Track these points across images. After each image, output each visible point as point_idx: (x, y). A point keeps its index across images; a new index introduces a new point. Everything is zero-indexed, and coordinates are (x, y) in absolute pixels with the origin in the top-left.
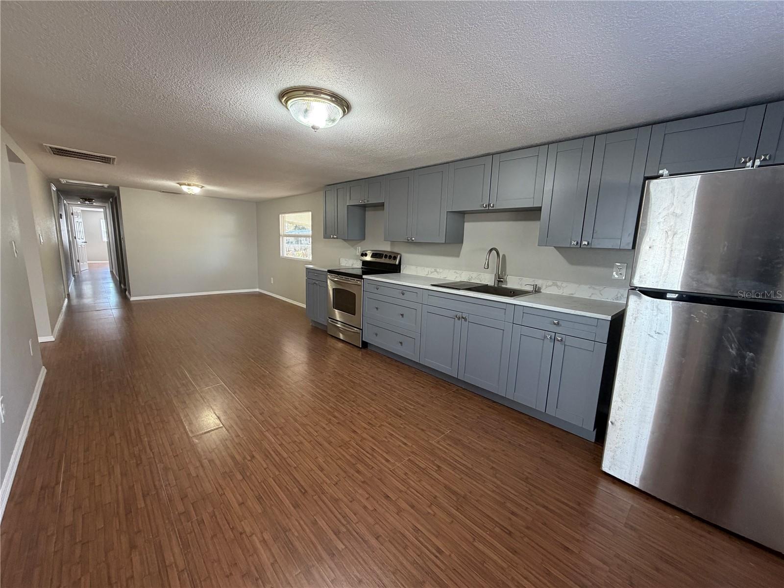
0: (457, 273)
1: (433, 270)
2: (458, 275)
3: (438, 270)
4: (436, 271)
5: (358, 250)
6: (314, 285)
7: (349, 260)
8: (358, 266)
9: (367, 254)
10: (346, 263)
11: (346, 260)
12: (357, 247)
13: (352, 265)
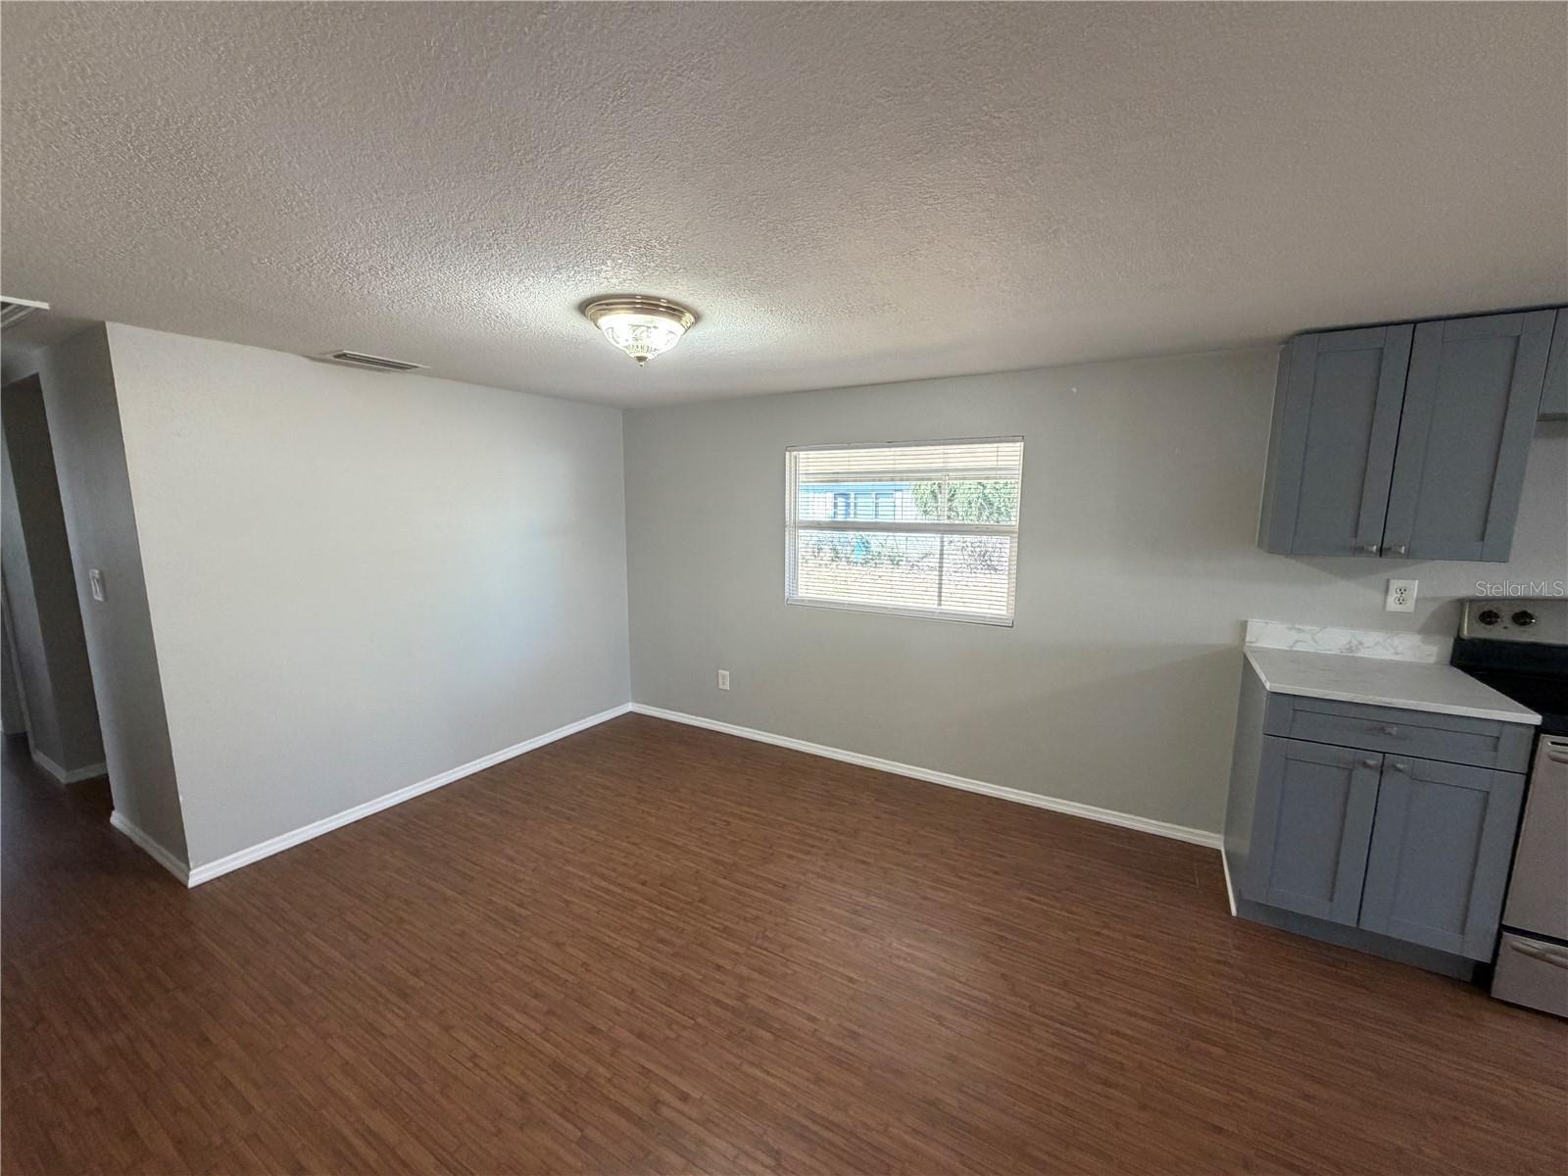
5: (1402, 591)
6: (1351, 770)
7: (1318, 629)
8: (1397, 653)
9: (1531, 617)
10: (1297, 641)
11: (1299, 629)
12: (1392, 581)
13: (1350, 650)
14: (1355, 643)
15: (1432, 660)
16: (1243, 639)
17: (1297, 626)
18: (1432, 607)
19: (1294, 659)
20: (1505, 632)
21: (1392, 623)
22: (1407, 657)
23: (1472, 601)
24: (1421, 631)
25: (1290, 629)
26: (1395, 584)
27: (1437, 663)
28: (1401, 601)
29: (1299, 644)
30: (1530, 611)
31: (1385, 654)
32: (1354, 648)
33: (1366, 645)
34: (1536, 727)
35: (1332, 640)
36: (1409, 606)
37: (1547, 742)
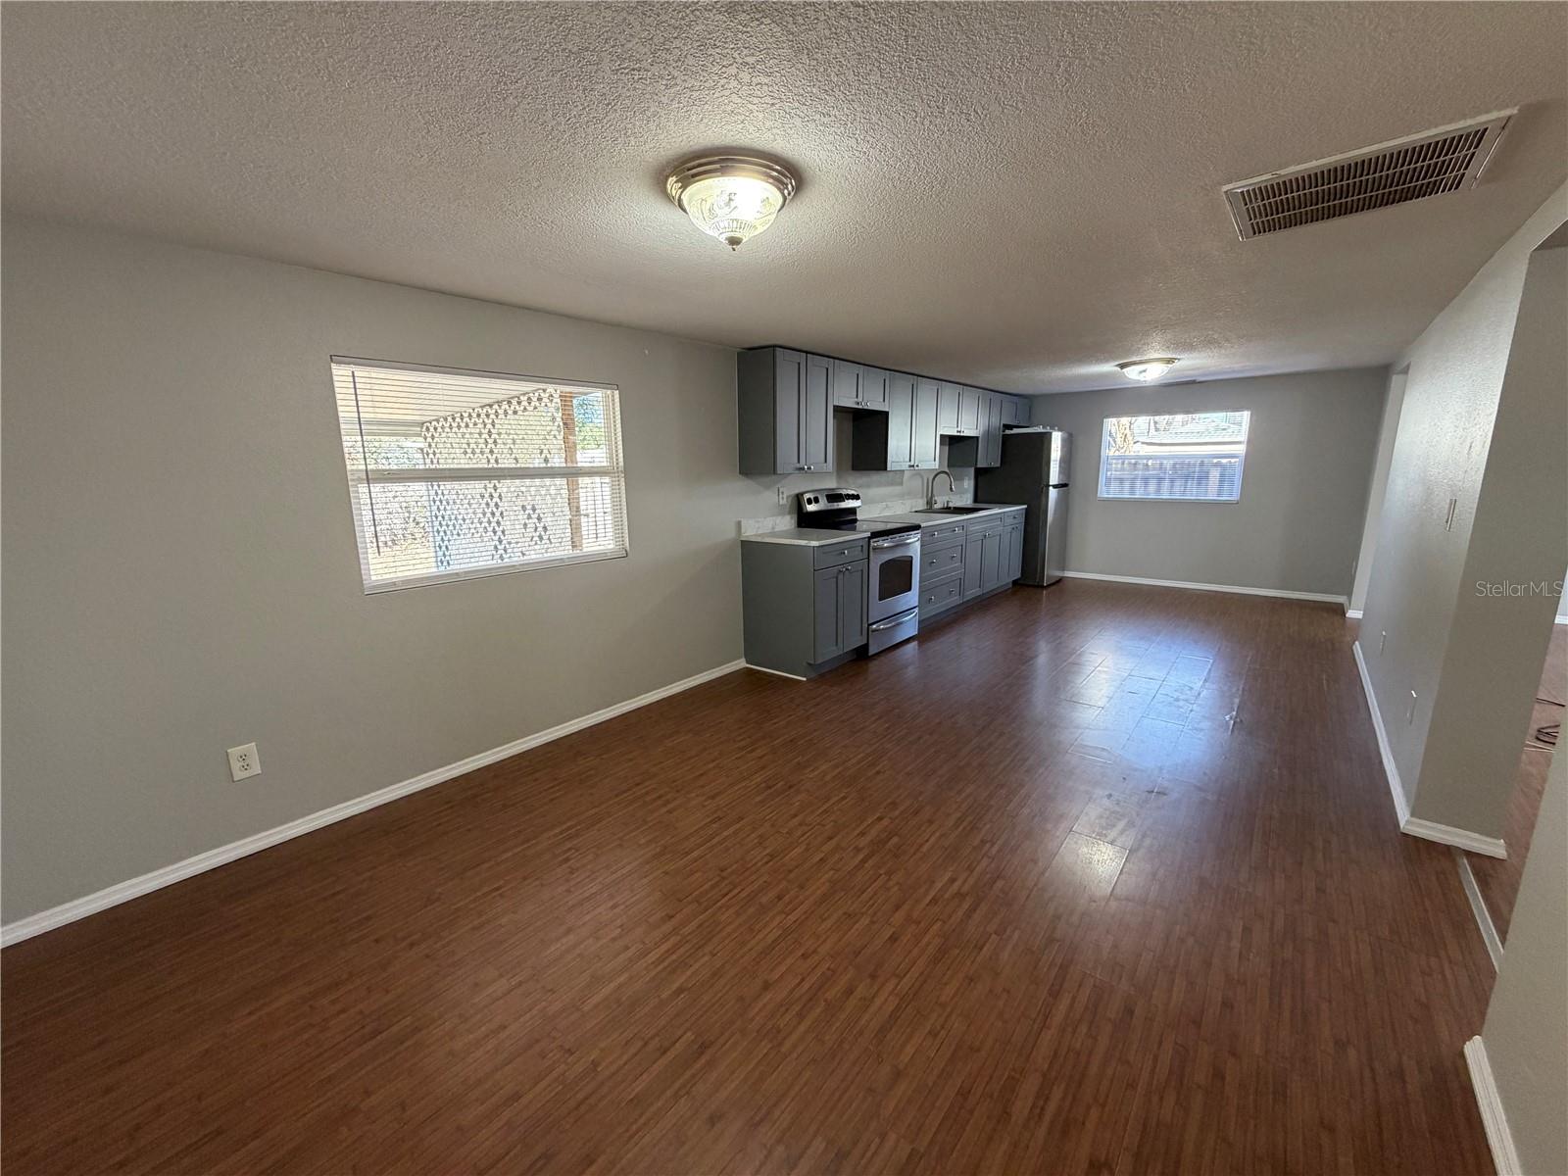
2: (904, 506)
3: (889, 504)
4: (887, 506)
5: (783, 493)
6: (837, 577)
8: (785, 526)
10: (758, 528)
11: (758, 521)
12: (780, 489)
14: (774, 524)
16: (740, 532)
18: (790, 499)
21: (782, 511)
22: (788, 527)
24: (789, 514)
25: (755, 522)
27: (795, 527)
28: (783, 499)
31: (783, 528)
32: (774, 527)
33: (777, 524)
36: (785, 501)
37: (871, 541)
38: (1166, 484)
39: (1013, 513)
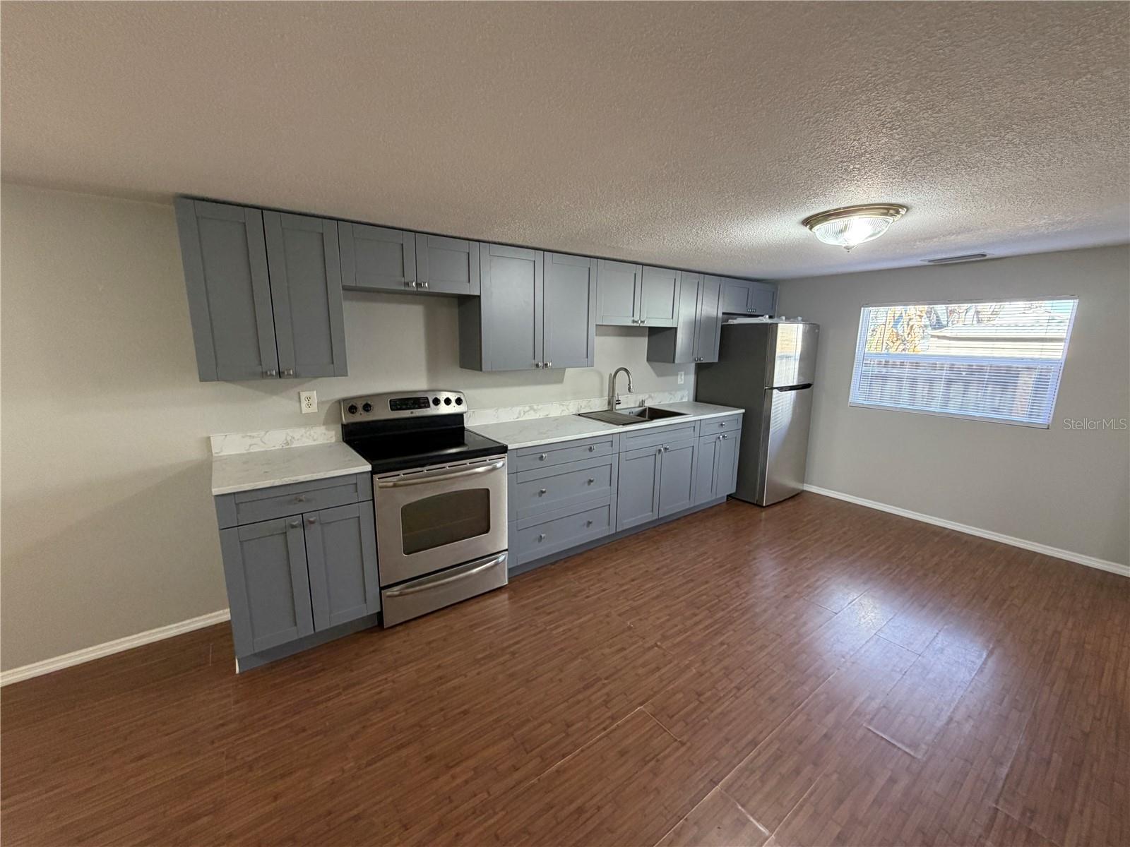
0: (563, 405)
1: (527, 408)
2: (565, 408)
3: (535, 407)
4: (532, 408)
5: (309, 399)
6: (286, 533)
7: (263, 433)
8: (315, 440)
9: (370, 406)
10: (250, 445)
11: (250, 436)
12: (301, 393)
13: (287, 443)
14: (289, 438)
15: (333, 440)
16: (210, 450)
17: (249, 434)
18: (326, 407)
19: (247, 460)
20: (361, 417)
21: (307, 421)
22: (321, 441)
23: (345, 400)
24: (324, 424)
25: (243, 437)
26: (304, 395)
27: (336, 441)
28: (309, 406)
29: (252, 447)
30: (369, 403)
31: (309, 442)
32: (289, 442)
33: (296, 438)
34: (371, 472)
35: (274, 440)
36: (314, 409)
37: (376, 477)
38: (940, 388)
39: (720, 420)
